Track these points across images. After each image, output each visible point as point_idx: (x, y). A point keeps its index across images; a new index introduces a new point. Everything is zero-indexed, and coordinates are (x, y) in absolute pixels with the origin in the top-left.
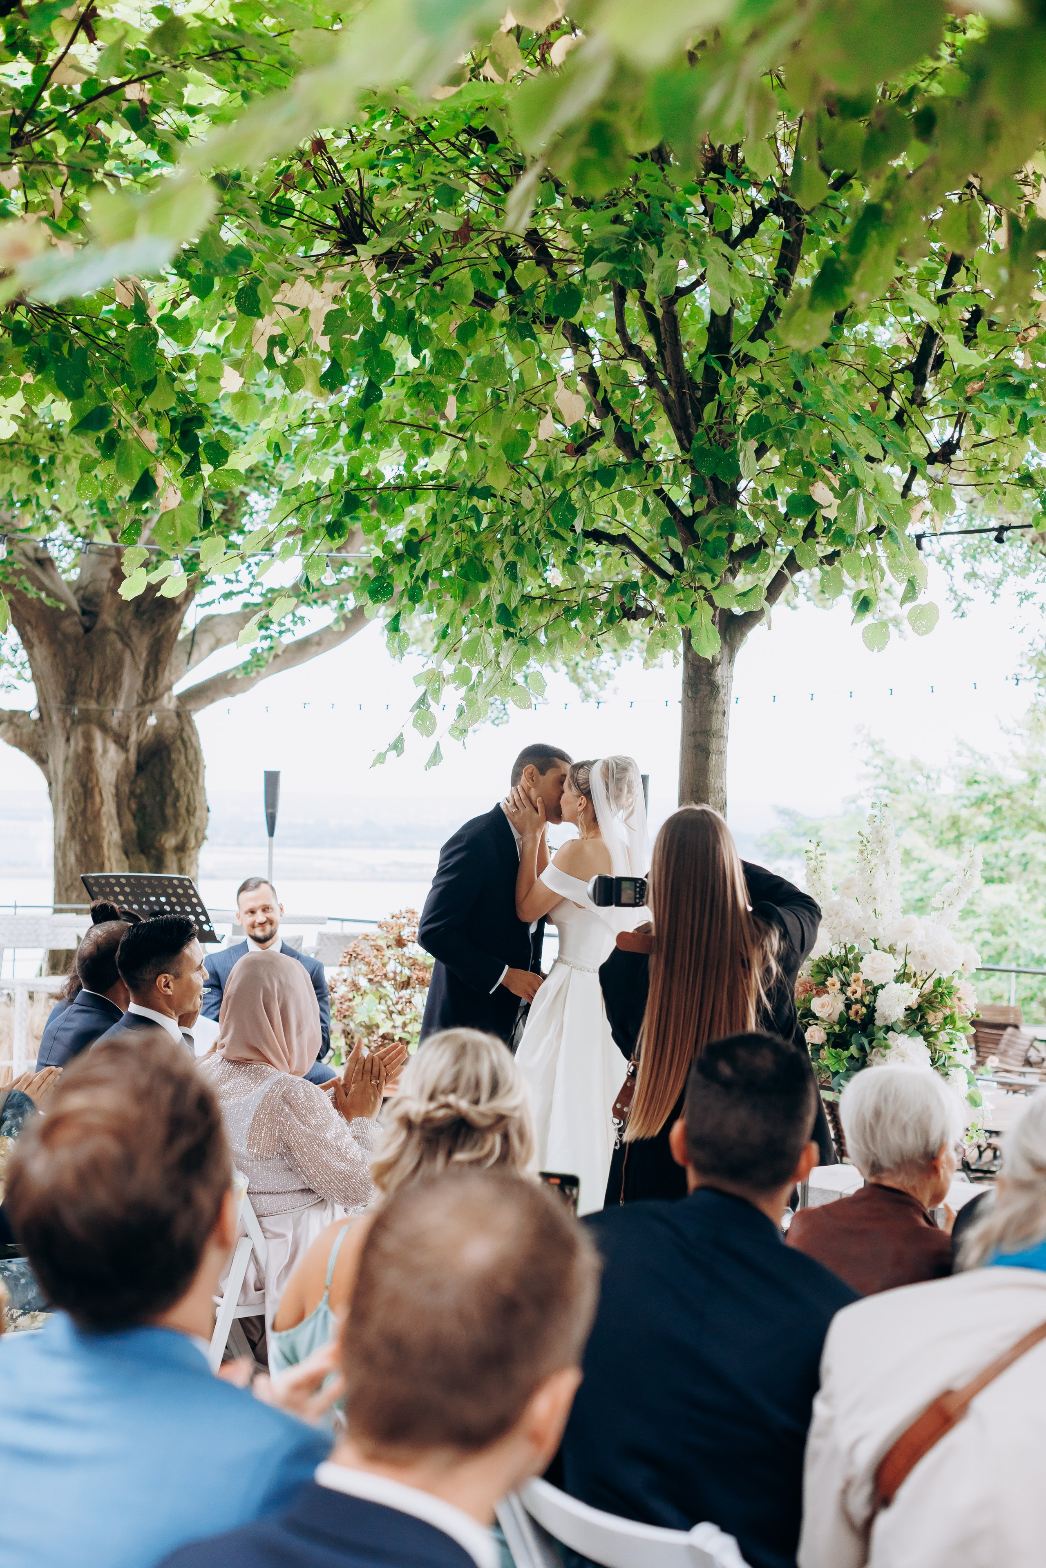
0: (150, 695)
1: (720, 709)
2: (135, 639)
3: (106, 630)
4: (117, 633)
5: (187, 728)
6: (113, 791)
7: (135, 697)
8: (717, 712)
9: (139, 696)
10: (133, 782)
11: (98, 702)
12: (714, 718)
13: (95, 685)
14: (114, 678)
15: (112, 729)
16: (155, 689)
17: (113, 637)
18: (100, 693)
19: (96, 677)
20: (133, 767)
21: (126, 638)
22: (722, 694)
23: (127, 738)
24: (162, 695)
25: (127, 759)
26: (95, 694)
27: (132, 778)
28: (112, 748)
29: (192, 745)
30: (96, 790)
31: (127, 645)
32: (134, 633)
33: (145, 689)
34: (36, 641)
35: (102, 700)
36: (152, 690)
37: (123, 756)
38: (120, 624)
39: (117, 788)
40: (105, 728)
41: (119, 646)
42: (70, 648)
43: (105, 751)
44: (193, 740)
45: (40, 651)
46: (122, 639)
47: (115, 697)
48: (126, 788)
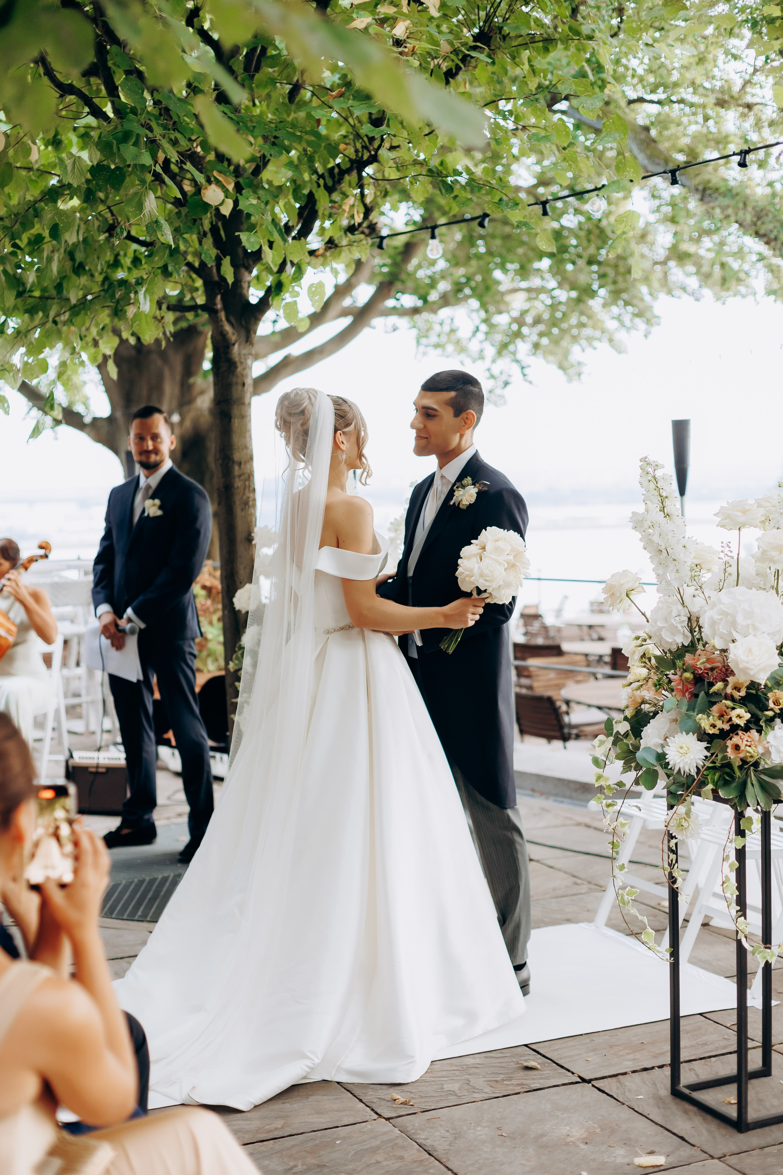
0: (187, 399)
1: (239, 381)
2: (171, 356)
3: (150, 352)
4: (158, 353)
7: (175, 401)
8: (237, 384)
9: (178, 400)
12: (234, 389)
13: (144, 393)
14: (157, 387)
16: (190, 394)
17: (155, 357)
18: (149, 398)
19: (145, 387)
21: (164, 357)
22: (239, 370)
24: (196, 399)
31: (165, 362)
32: (171, 353)
33: (182, 394)
36: (187, 393)
41: (160, 363)
46: (161, 357)
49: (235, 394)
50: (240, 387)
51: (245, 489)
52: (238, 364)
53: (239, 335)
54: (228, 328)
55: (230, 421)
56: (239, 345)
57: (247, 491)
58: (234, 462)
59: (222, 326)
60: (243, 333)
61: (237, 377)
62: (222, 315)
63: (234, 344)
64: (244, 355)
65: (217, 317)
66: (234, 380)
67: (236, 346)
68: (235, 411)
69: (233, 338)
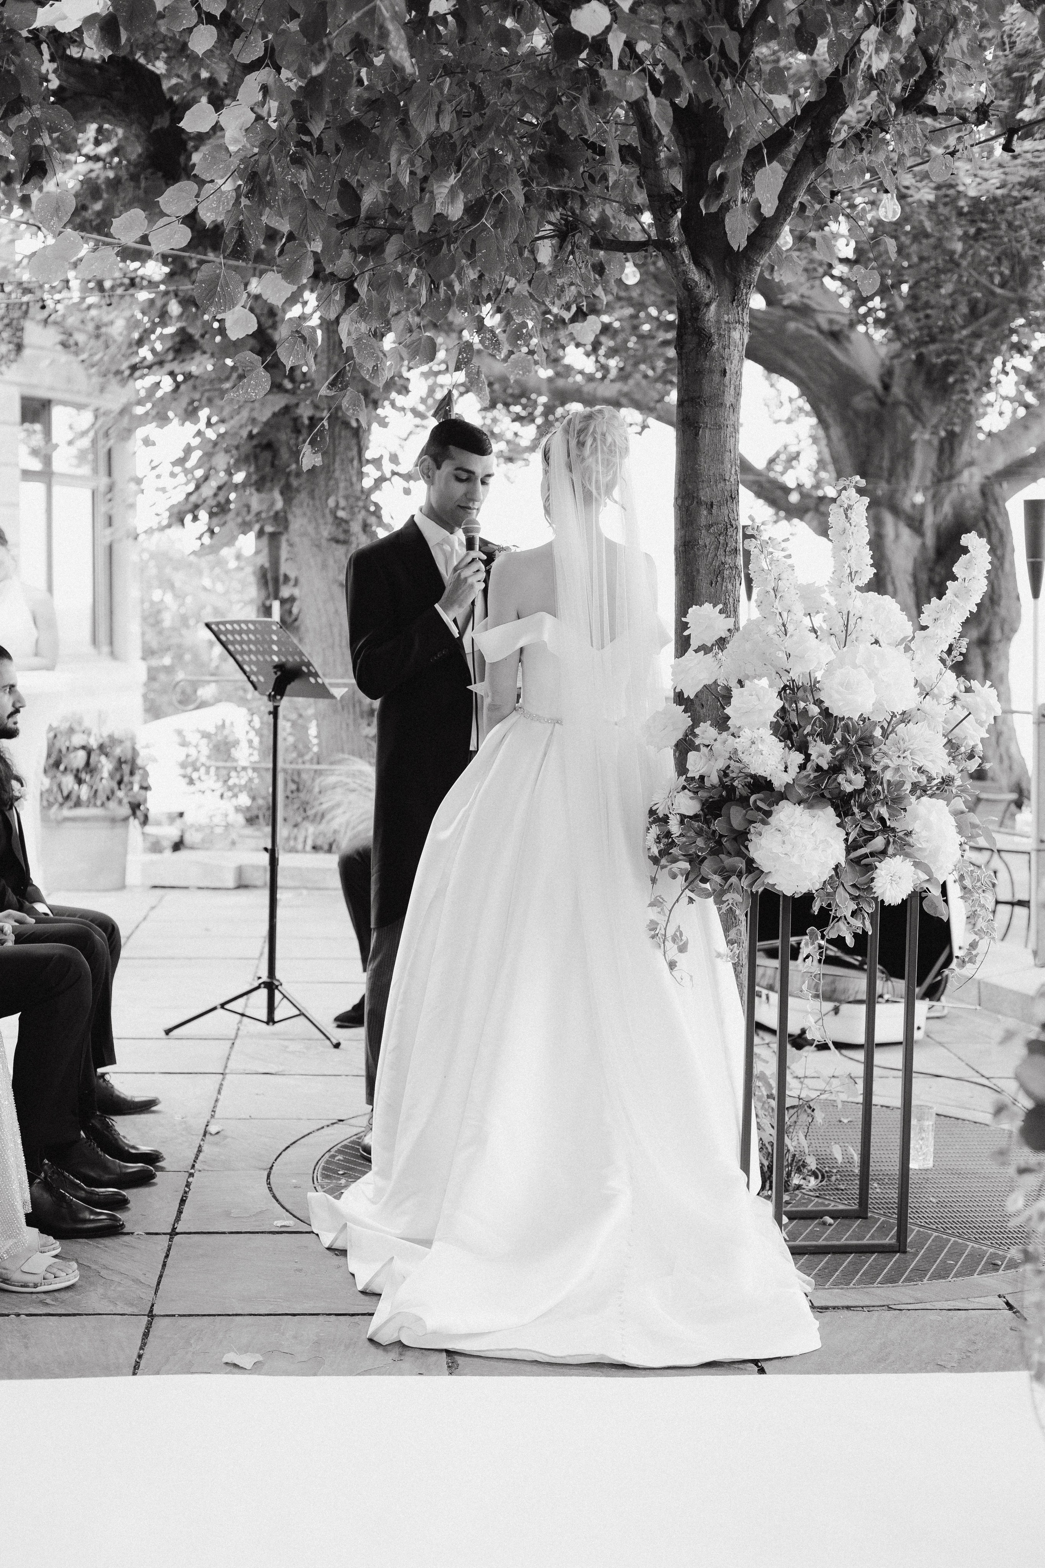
0: (946, 472)
2: (926, 410)
3: (896, 404)
4: (908, 406)
5: (993, 508)
6: (910, 579)
7: (929, 476)
9: (934, 474)
10: (931, 570)
11: (889, 482)
13: (886, 464)
14: (904, 455)
15: (904, 512)
16: (952, 464)
17: (903, 410)
18: (892, 473)
19: (887, 455)
20: (931, 553)
21: (916, 411)
23: (921, 521)
24: (960, 472)
25: (924, 545)
26: (886, 474)
27: (930, 564)
28: (906, 533)
29: (997, 527)
30: (889, 578)
31: (917, 418)
32: (926, 404)
33: (940, 466)
34: (830, 420)
35: (893, 480)
36: (947, 464)
37: (918, 541)
38: (910, 396)
39: (915, 576)
40: (896, 511)
41: (910, 419)
42: (860, 426)
43: (897, 536)
44: (999, 520)
45: (836, 432)
46: (912, 412)
47: (907, 477)
48: (924, 577)
49: (707, 390)
50: (716, 377)
51: (717, 548)
52: (715, 338)
53: (719, 288)
54: (695, 275)
55: (697, 434)
56: (719, 306)
57: (721, 552)
58: (700, 503)
59: (685, 273)
60: (727, 285)
61: (712, 359)
62: (684, 253)
63: (708, 305)
64: (727, 323)
65: (675, 257)
66: (707, 364)
67: (713, 307)
68: (707, 417)
69: (708, 295)
